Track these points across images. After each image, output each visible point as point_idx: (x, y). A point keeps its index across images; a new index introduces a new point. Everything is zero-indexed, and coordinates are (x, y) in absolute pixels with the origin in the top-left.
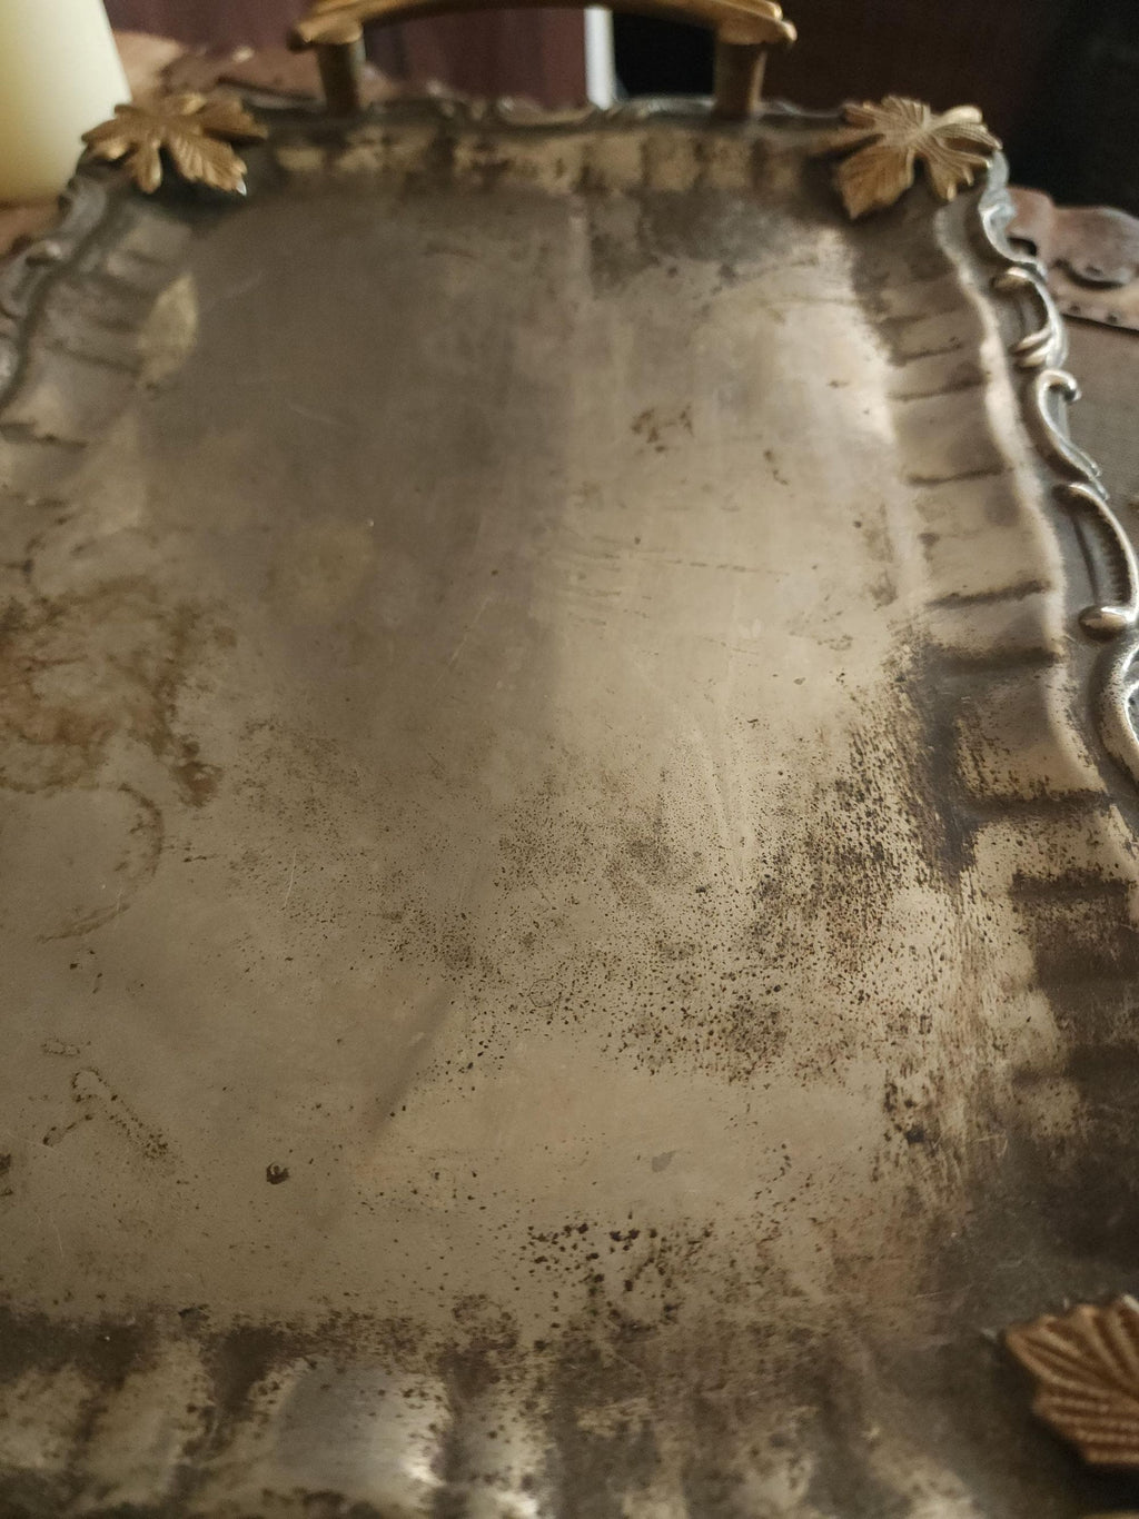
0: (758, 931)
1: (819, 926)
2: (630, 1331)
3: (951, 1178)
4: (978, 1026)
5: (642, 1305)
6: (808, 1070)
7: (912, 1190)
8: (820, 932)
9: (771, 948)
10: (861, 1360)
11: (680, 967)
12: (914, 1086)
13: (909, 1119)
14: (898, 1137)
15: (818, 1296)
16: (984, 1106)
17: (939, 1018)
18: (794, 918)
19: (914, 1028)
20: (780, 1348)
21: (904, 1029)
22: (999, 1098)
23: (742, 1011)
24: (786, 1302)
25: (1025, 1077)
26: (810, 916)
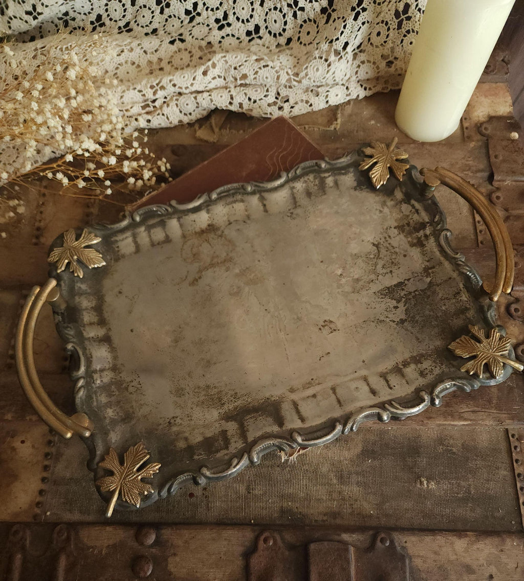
0: (199, 387)
1: (204, 398)
2: (127, 389)
3: (165, 430)
4: (194, 429)
5: (131, 389)
6: (176, 403)
7: (161, 424)
8: (202, 398)
9: (196, 391)
10: (133, 422)
11: (187, 377)
12: (178, 421)
13: (172, 421)
14: (169, 420)
15: (140, 414)
16: (178, 434)
17: (193, 422)
18: (203, 393)
19: (189, 418)
20: (131, 410)
21: (188, 417)
22: (181, 435)
23: (182, 389)
24: (138, 410)
25: (186, 439)
26: (205, 395)
